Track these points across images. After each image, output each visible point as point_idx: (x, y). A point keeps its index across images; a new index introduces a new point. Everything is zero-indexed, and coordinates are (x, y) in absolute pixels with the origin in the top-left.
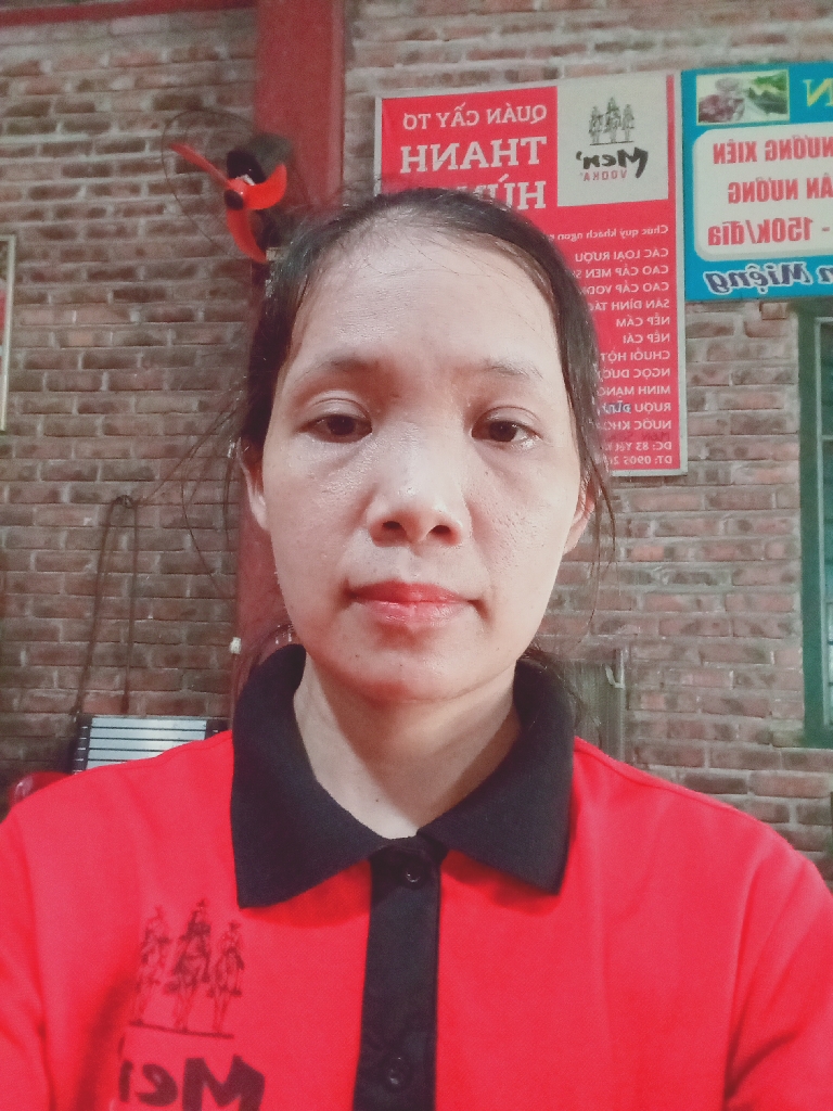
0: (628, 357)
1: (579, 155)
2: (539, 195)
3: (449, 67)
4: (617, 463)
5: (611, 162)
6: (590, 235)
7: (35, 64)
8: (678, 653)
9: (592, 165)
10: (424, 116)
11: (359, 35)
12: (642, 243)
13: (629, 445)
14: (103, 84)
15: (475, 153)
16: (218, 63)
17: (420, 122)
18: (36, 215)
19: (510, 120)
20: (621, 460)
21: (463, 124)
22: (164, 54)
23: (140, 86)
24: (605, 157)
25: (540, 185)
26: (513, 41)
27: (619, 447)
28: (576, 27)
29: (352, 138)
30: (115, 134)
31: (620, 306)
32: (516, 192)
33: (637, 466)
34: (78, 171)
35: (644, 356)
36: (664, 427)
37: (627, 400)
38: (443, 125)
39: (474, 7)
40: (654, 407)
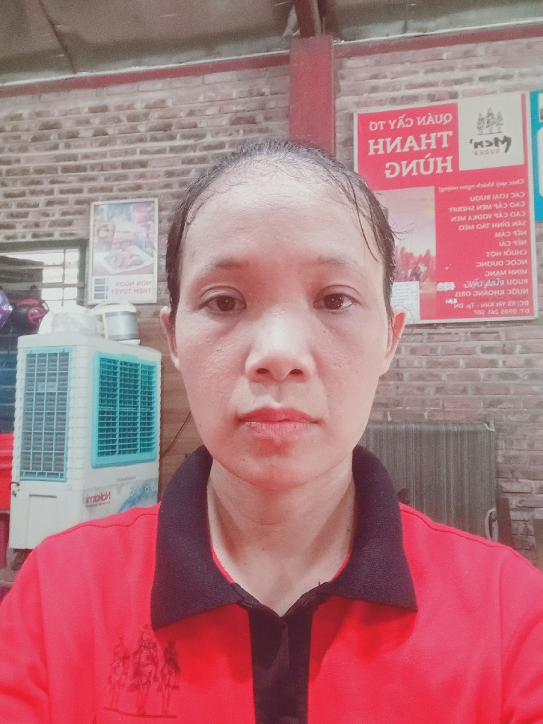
0: (502, 254)
1: (471, 141)
2: (449, 164)
3: (394, 94)
4: (497, 313)
5: (490, 144)
6: (479, 186)
7: (163, 101)
8: (534, 419)
9: (479, 147)
10: (382, 123)
11: (343, 78)
12: (509, 189)
13: (504, 303)
14: (201, 111)
15: (411, 142)
16: (263, 98)
17: (379, 125)
18: (168, 186)
19: (431, 122)
20: (499, 311)
21: (404, 126)
22: (234, 95)
23: (221, 112)
24: (486, 141)
25: (449, 159)
26: (431, 77)
27: (499, 304)
28: (469, 68)
29: (340, 136)
30: (209, 139)
31: (497, 225)
32: (435, 163)
33: (509, 315)
34: (190, 161)
35: (511, 253)
36: (524, 292)
37: (502, 277)
38: (392, 127)
39: (409, 59)
40: (518, 282)
